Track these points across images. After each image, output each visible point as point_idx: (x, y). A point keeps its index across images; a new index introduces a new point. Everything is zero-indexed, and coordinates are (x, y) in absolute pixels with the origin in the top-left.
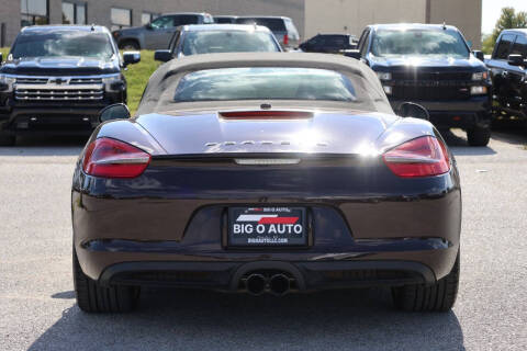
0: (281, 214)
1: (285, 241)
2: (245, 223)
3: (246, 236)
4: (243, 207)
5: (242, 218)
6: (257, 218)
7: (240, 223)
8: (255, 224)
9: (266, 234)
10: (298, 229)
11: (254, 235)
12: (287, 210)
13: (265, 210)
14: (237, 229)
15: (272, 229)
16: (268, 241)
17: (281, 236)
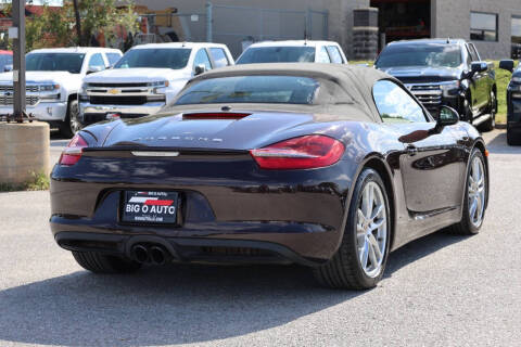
0: (161, 197)
1: (161, 219)
2: (135, 204)
3: (134, 214)
4: (134, 191)
5: (133, 200)
6: (143, 200)
7: (131, 204)
8: (141, 204)
9: (148, 214)
10: (171, 210)
11: (140, 214)
12: (165, 194)
13: (150, 193)
14: (129, 208)
15: (153, 209)
16: (149, 219)
17: (159, 215)
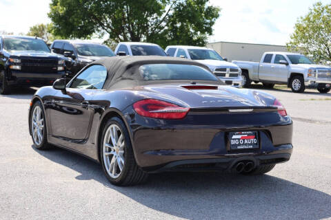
0: (249, 135)
1: (251, 147)
2: (235, 139)
4: (234, 132)
5: (234, 137)
7: (234, 139)
8: (239, 139)
9: (243, 144)
11: (239, 145)
12: (251, 133)
13: (243, 133)
14: (233, 142)
15: (246, 142)
16: (245, 147)
17: (250, 145)
